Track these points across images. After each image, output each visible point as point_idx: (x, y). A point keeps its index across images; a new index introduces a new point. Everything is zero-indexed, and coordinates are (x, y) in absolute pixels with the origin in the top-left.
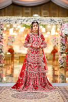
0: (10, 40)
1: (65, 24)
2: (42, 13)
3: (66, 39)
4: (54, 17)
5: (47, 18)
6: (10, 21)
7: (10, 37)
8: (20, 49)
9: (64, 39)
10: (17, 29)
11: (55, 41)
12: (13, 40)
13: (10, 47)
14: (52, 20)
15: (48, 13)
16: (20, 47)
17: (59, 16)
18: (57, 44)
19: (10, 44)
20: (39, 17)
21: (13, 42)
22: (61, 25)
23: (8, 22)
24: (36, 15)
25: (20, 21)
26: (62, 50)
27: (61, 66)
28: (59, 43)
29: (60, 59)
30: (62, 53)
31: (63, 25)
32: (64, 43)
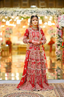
0: (8, 32)
1: (62, 16)
2: (40, 4)
3: (63, 31)
4: (51, 7)
5: (44, 9)
6: (6, 13)
7: (8, 29)
8: (19, 40)
9: (60, 31)
10: (15, 20)
11: (52, 32)
12: (11, 32)
13: (7, 39)
14: (48, 12)
15: (46, 4)
16: (19, 38)
17: (56, 7)
18: (54, 35)
19: (8, 35)
20: (37, 8)
21: (10, 34)
22: (58, 16)
23: (4, 14)
24: (33, 6)
25: (16, 13)
26: (59, 42)
27: (57, 58)
28: (56, 35)
29: (56, 51)
30: (59, 45)
31: (60, 16)
32: (60, 35)
